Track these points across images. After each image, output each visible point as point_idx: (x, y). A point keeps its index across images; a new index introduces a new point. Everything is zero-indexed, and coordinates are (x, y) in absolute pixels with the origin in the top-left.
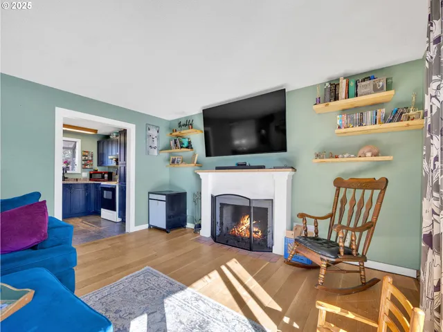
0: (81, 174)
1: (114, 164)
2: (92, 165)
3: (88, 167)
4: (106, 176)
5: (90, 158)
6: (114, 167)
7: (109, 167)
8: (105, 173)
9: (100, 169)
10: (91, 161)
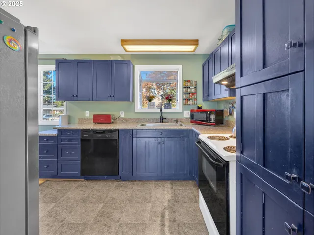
0: (182, 113)
1: (225, 94)
2: (196, 100)
3: (190, 102)
4: (213, 116)
5: (193, 90)
6: (226, 101)
7: (219, 102)
8: (211, 112)
9: (205, 106)
10: (195, 93)
